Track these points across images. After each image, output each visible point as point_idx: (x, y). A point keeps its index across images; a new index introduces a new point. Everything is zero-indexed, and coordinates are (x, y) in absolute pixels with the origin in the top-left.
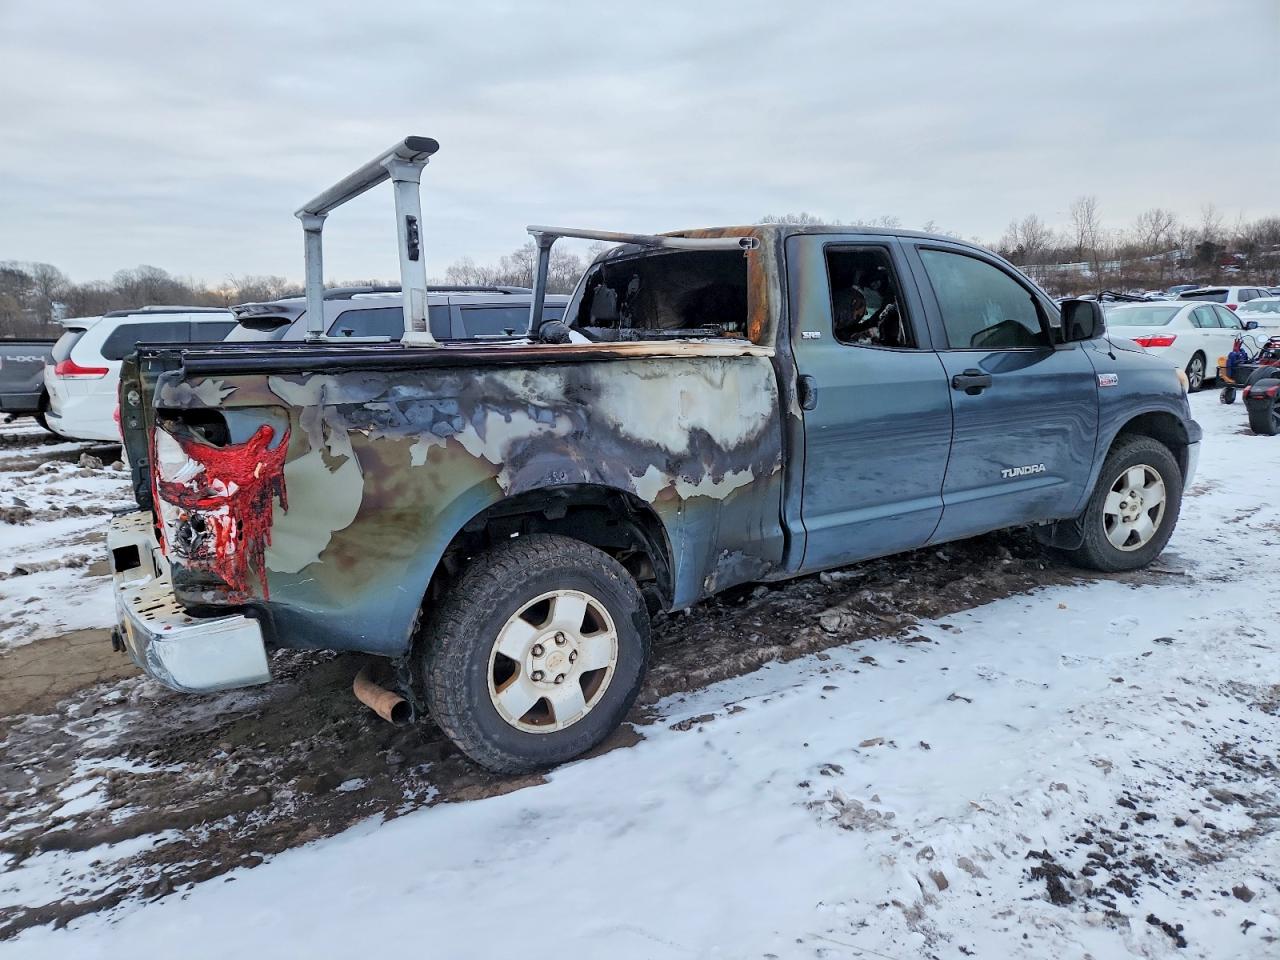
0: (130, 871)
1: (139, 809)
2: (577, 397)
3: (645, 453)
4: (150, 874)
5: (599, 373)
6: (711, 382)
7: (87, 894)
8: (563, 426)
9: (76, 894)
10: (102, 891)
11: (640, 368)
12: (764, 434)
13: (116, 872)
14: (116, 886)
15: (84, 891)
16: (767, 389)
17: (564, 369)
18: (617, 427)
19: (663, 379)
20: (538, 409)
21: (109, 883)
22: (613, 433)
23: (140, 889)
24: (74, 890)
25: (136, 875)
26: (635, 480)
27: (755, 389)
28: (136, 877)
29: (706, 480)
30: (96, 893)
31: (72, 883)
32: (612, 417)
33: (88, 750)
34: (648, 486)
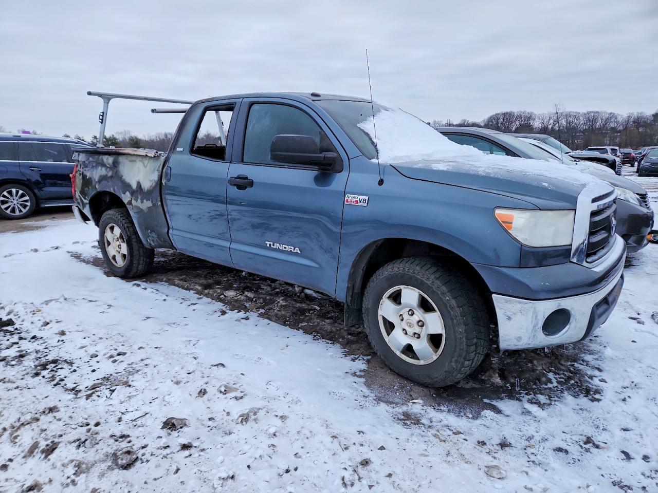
2: (115, 164)
3: (126, 186)
5: (121, 159)
6: (144, 165)
8: (110, 174)
11: (130, 158)
12: (155, 188)
16: (158, 171)
17: (115, 156)
18: (122, 176)
19: (134, 162)
20: (108, 167)
22: (120, 178)
26: (123, 195)
27: (154, 170)
29: (139, 201)
32: (122, 173)
34: (126, 198)
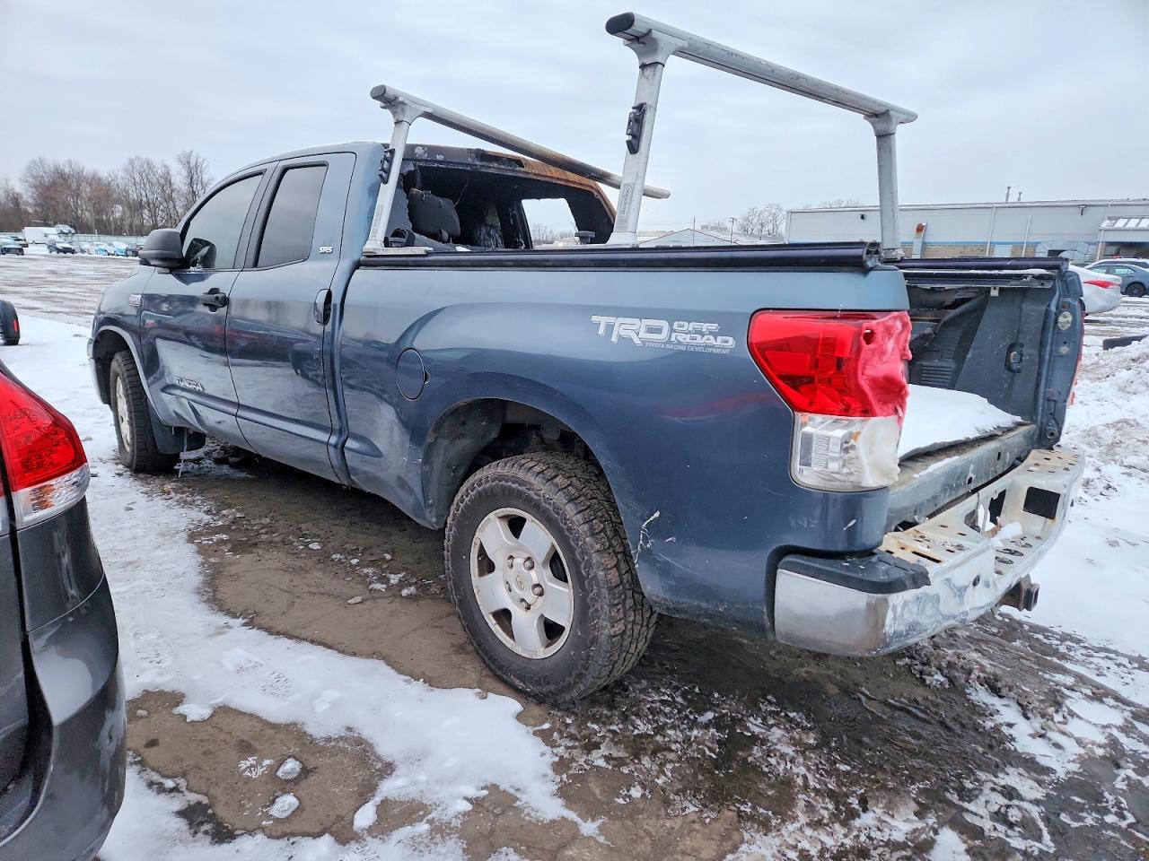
0: (1080, 658)
1: (1047, 676)
4: (1069, 649)
7: (1117, 662)
9: (1125, 666)
10: (1107, 657)
13: (1091, 663)
14: (1096, 654)
15: (1119, 665)
21: (1098, 660)
23: (1082, 644)
24: (1125, 670)
25: (1078, 654)
28: (1078, 653)
30: (1111, 659)
31: (1123, 675)
33: (1040, 783)
